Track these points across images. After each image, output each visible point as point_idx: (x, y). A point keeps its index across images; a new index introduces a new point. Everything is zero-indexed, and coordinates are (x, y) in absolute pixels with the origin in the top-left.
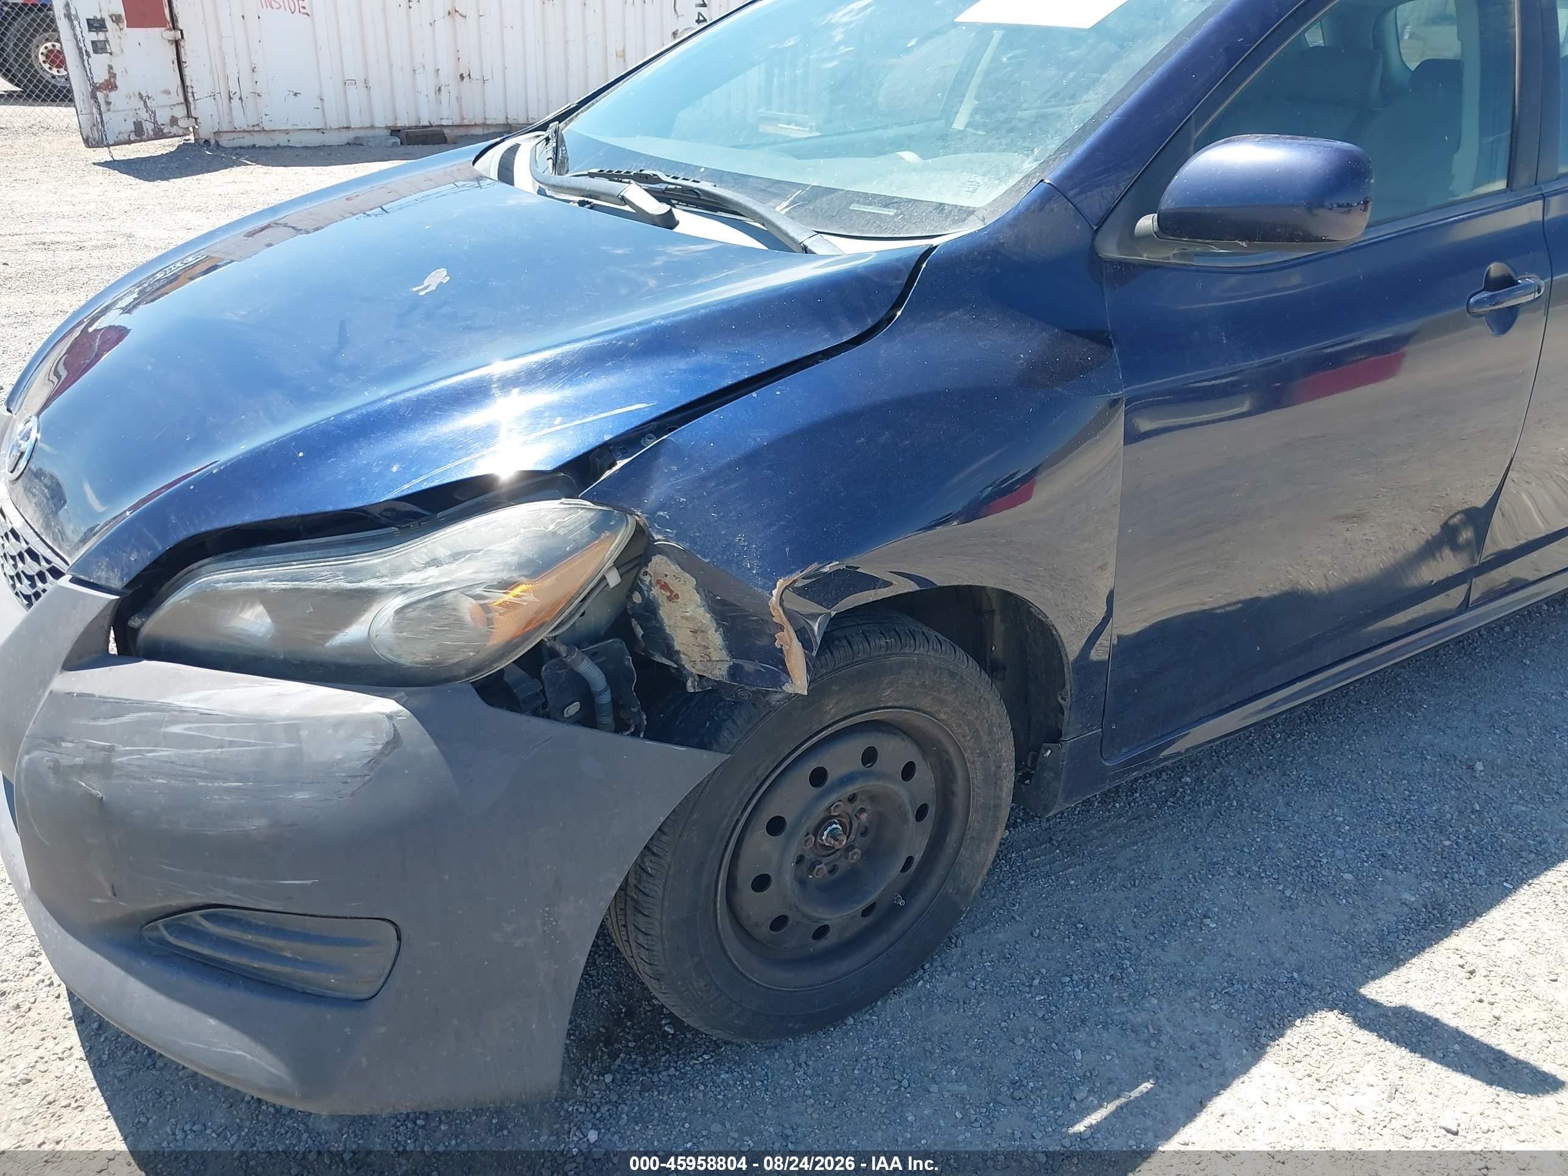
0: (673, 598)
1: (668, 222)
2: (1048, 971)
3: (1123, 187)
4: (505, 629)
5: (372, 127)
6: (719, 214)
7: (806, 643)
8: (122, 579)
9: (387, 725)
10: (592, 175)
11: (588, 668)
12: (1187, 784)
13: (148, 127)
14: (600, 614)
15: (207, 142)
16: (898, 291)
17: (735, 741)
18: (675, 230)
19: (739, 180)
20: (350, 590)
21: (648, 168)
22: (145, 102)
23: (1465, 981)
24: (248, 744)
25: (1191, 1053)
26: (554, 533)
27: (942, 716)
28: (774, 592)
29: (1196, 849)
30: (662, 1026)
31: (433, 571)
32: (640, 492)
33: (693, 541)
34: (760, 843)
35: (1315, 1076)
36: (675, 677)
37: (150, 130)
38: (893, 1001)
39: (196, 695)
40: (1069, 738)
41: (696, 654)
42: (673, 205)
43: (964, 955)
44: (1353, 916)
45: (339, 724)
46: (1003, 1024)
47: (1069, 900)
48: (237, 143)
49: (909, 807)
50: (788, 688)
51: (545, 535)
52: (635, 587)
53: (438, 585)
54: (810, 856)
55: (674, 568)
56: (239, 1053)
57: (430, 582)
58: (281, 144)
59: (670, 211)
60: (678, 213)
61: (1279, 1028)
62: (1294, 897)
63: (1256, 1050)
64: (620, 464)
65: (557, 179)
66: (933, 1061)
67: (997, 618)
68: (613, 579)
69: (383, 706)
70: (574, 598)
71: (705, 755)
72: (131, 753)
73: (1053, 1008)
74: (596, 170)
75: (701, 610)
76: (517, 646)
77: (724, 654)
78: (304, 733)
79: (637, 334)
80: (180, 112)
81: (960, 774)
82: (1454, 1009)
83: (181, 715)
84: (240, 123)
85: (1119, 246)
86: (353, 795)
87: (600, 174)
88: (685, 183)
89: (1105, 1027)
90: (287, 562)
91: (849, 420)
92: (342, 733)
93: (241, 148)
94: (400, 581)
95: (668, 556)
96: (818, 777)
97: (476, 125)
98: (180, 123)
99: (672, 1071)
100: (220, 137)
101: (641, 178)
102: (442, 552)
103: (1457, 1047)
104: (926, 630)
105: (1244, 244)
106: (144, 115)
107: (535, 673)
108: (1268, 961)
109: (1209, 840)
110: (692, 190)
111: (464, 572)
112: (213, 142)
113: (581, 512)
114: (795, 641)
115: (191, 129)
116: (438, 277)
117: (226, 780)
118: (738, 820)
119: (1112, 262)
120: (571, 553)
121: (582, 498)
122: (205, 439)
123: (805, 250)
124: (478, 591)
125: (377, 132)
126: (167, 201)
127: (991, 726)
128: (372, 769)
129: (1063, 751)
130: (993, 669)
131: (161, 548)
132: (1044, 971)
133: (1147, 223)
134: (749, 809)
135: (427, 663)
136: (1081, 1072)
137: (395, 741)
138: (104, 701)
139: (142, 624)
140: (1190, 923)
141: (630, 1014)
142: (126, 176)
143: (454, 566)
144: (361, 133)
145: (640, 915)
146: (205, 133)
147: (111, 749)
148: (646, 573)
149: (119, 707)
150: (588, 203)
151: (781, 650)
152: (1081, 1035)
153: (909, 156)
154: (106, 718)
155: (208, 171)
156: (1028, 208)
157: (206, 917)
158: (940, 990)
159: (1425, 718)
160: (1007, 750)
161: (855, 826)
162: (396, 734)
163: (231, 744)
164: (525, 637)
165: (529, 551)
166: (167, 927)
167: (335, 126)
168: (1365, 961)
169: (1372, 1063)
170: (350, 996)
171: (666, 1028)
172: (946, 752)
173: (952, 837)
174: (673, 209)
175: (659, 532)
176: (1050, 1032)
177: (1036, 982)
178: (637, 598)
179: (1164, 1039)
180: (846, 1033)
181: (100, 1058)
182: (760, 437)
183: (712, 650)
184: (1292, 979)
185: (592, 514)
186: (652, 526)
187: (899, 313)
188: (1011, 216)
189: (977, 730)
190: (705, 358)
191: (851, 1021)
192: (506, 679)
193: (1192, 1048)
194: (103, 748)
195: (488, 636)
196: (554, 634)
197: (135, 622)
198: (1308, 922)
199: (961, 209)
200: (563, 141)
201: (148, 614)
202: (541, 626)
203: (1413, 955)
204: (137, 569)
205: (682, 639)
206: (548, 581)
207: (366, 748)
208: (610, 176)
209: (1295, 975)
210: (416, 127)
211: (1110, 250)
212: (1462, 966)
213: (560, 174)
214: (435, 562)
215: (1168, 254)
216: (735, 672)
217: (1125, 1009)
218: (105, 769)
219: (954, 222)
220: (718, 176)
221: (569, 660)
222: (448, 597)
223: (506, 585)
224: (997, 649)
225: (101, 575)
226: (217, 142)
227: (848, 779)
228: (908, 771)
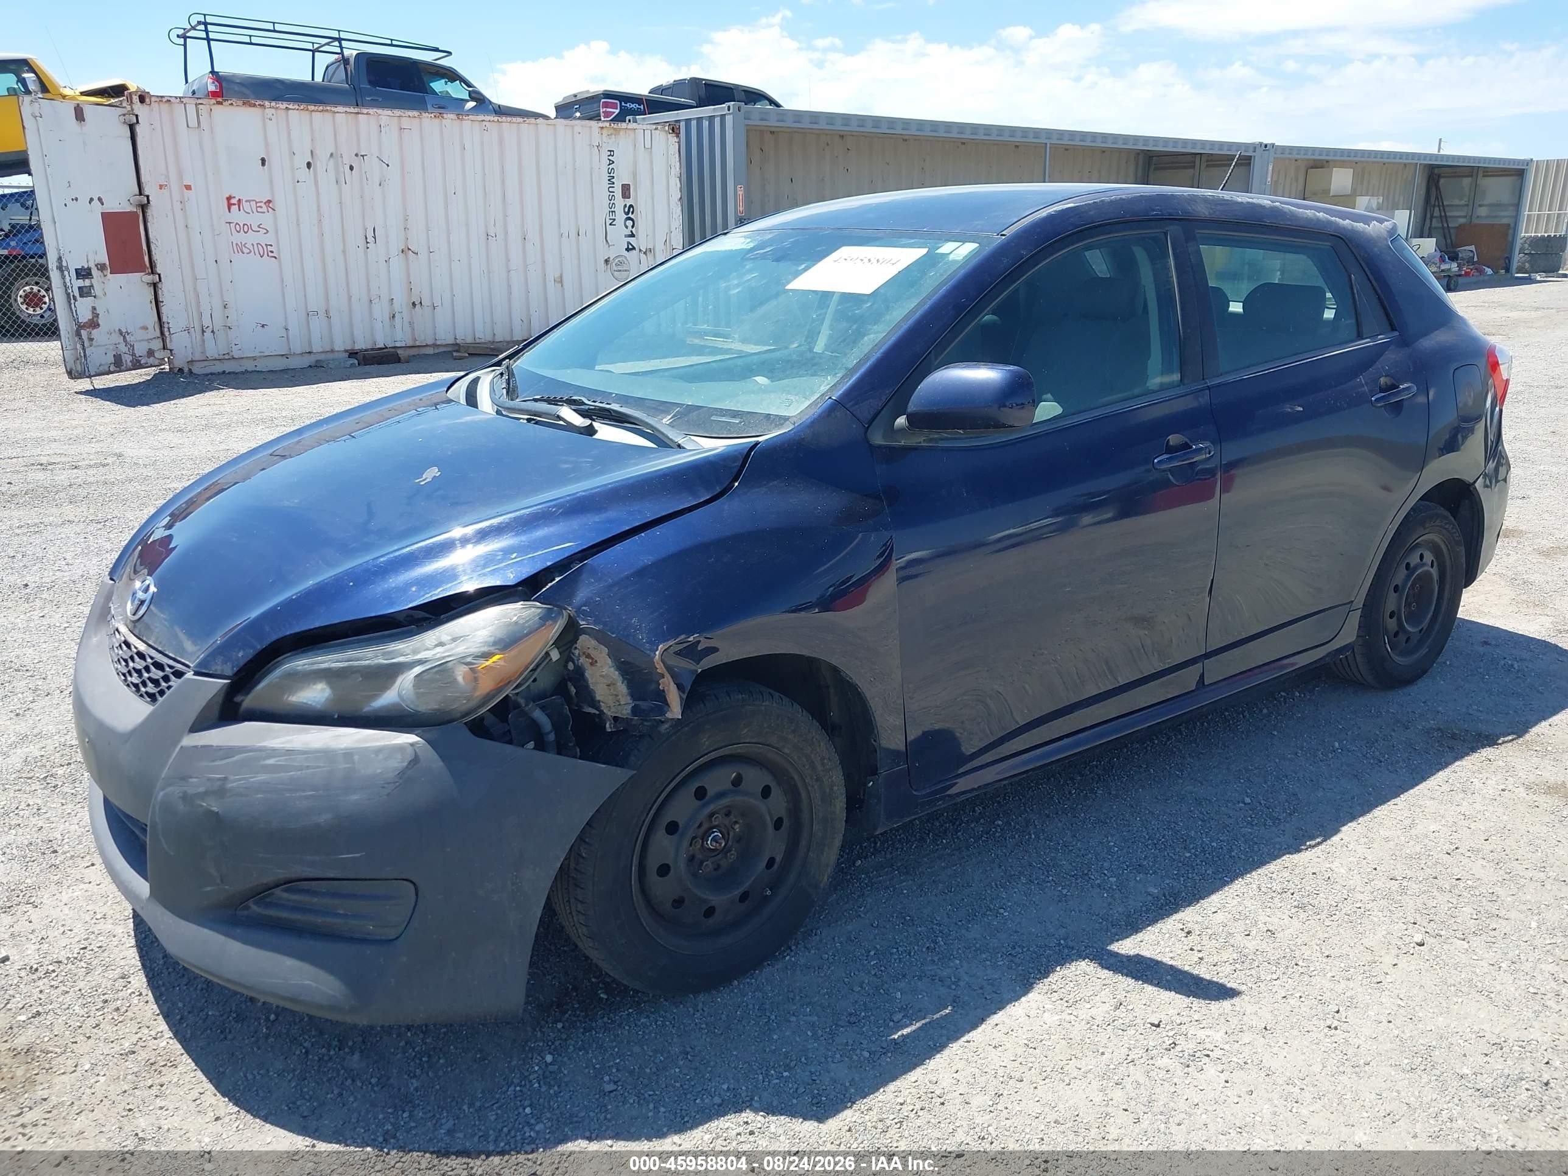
0: (593, 663)
1: (590, 431)
2: (881, 946)
3: (884, 398)
4: (486, 686)
5: (332, 351)
6: (626, 425)
7: (680, 687)
8: (233, 669)
9: (410, 750)
10: (536, 400)
11: (538, 715)
12: (999, 825)
13: (127, 359)
14: (546, 681)
15: (181, 370)
16: (735, 470)
17: (640, 762)
18: (594, 437)
19: (639, 402)
20: (387, 665)
21: (576, 394)
22: (124, 337)
23: (1183, 939)
24: (318, 767)
25: (981, 991)
26: (516, 623)
27: (786, 751)
28: (657, 653)
29: (1000, 866)
30: (598, 995)
31: (439, 649)
32: (571, 595)
33: (605, 624)
34: (661, 840)
35: (1065, 999)
36: (598, 720)
37: (128, 361)
38: (767, 970)
39: (283, 739)
40: (883, 772)
41: (610, 701)
42: (593, 420)
43: (821, 941)
44: (1110, 904)
45: (379, 750)
46: (846, 980)
47: (901, 903)
48: (208, 370)
49: (768, 818)
50: (669, 715)
51: (510, 624)
52: (570, 659)
53: (444, 658)
54: (699, 856)
55: (594, 642)
56: (307, 982)
57: (438, 656)
58: (249, 369)
59: (591, 424)
60: (597, 425)
61: (1045, 972)
62: (1069, 894)
63: (1025, 986)
64: (557, 579)
65: (511, 404)
66: (795, 1004)
67: (832, 691)
68: (555, 655)
69: (410, 738)
70: (530, 664)
71: (619, 770)
72: (240, 780)
73: (883, 968)
74: (538, 397)
75: (612, 669)
76: (494, 696)
77: (629, 699)
78: (356, 757)
79: (568, 502)
80: (157, 345)
81: (804, 795)
82: (1171, 955)
83: (273, 752)
84: (212, 351)
85: (884, 437)
86: (388, 795)
87: (541, 400)
88: (601, 405)
89: (920, 978)
90: (344, 650)
91: (703, 548)
92: (381, 757)
93: (212, 374)
94: (418, 657)
95: (589, 635)
96: (700, 793)
97: (427, 346)
98: (156, 355)
99: (606, 1019)
100: (193, 365)
101: (570, 402)
102: (445, 638)
103: (1169, 977)
104: (772, 691)
105: (961, 431)
106: (123, 348)
107: (504, 719)
108: (1044, 934)
109: (1010, 860)
110: (608, 410)
111: (461, 649)
112: (186, 370)
113: (533, 609)
114: (672, 683)
115: (166, 359)
116: (432, 473)
117: (304, 791)
118: (644, 822)
119: (880, 447)
120: (527, 635)
121: (533, 601)
122: (283, 580)
123: (679, 446)
124: (469, 660)
125: (336, 355)
126: (149, 424)
127: (823, 759)
128: (401, 778)
129: (880, 781)
130: (830, 729)
131: (259, 647)
132: (878, 947)
133: (901, 421)
134: (652, 812)
135: (436, 710)
136: (899, 1006)
137: (415, 760)
138: (220, 748)
139: (242, 701)
140: (988, 913)
141: (575, 989)
142: (108, 403)
143: (453, 645)
144: (322, 357)
145: (578, 889)
146: (178, 364)
147: (225, 779)
148: (576, 648)
149: (228, 752)
150: (533, 419)
151: (663, 691)
152: (902, 985)
153: (761, 380)
154: (222, 759)
155: (184, 396)
156: (820, 416)
157: (286, 890)
158: (802, 961)
159: (1189, 774)
160: (837, 778)
161: (731, 834)
162: (416, 756)
163: (308, 767)
164: (499, 690)
165: (500, 634)
166: (256, 903)
167: (298, 351)
168: (1113, 931)
169: (1107, 990)
170: (383, 938)
171: (602, 995)
172: (793, 778)
173: (803, 843)
174: (594, 423)
175: (583, 620)
176: (880, 984)
177: (872, 953)
178: (571, 666)
179: (961, 983)
180: (733, 991)
181: (184, 1036)
182: (647, 559)
183: (620, 697)
184: (1059, 944)
185: (540, 610)
186: (579, 617)
187: (736, 484)
188: (809, 421)
189: (813, 762)
190: (611, 514)
191: (736, 982)
192: (485, 723)
193: (981, 988)
194: (219, 779)
195: (475, 689)
196: (517, 691)
197: (238, 699)
198: (1077, 909)
199: (780, 417)
200: (513, 374)
201: (248, 693)
202: (509, 682)
203: (1149, 925)
204: (242, 663)
205: (600, 692)
206: (513, 652)
207: (396, 765)
208: (549, 401)
209: (1062, 942)
210: (372, 349)
211: (878, 439)
212: (1182, 930)
213: (512, 400)
214: (441, 644)
215: (919, 439)
216: (635, 710)
217: (935, 967)
218: (221, 792)
219: (776, 426)
220: (624, 399)
221: (527, 709)
222: (450, 664)
223: (486, 656)
224: (834, 714)
225: (217, 668)
226: (190, 370)
227: (721, 795)
228: (766, 792)
